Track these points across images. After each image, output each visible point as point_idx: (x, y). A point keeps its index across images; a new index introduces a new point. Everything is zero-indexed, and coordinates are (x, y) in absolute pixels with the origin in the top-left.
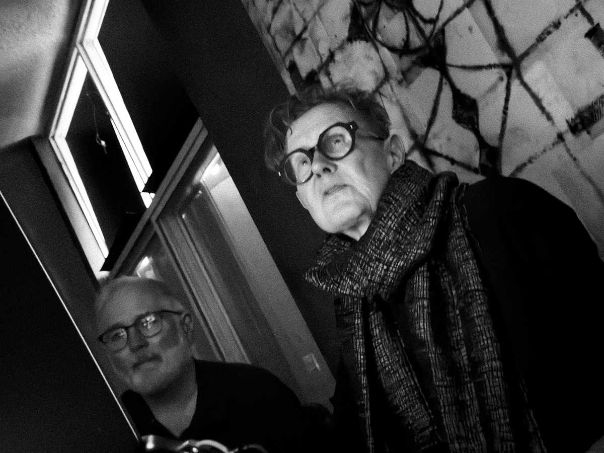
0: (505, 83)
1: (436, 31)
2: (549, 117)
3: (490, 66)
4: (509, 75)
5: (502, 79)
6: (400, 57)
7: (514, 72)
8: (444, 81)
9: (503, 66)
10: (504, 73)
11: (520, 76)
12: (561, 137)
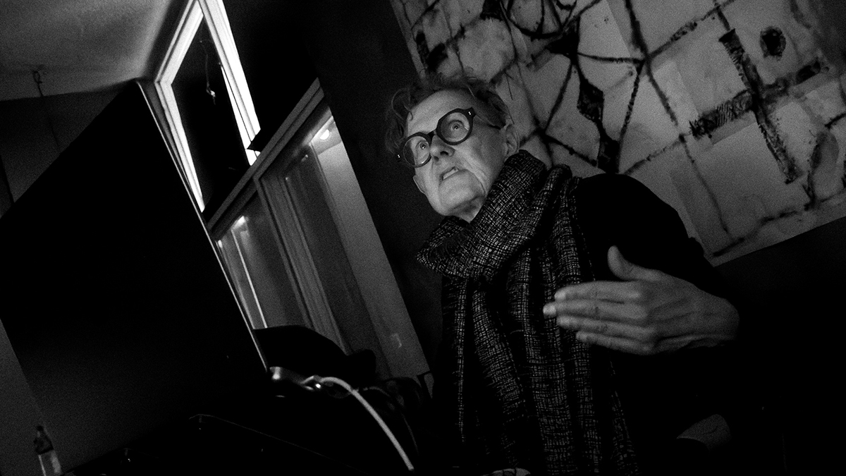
0: (634, 77)
1: (572, 18)
2: (673, 117)
3: (621, 60)
4: (639, 71)
5: (631, 74)
6: (532, 40)
7: (644, 69)
8: (574, 69)
9: (635, 61)
10: (634, 69)
11: (649, 73)
12: (682, 138)
